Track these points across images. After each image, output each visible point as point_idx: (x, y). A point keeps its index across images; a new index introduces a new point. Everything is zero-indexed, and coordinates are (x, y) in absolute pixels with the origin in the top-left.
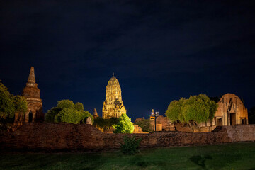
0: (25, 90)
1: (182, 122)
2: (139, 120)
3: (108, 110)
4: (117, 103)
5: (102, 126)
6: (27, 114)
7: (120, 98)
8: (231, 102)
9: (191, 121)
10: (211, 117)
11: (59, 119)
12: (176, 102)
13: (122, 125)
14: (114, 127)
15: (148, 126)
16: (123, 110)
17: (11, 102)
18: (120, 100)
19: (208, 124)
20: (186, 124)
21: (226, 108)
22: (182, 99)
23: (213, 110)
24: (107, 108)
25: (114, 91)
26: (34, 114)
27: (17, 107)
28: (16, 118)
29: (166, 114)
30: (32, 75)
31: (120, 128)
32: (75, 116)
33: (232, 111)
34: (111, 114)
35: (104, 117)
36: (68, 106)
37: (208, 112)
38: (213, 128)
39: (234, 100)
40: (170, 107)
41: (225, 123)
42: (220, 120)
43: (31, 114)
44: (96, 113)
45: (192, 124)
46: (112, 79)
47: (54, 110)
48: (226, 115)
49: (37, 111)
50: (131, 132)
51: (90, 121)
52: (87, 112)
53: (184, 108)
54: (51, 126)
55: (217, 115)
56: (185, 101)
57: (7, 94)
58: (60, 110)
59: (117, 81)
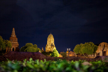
0: (11, 38)
2: (61, 53)
3: (48, 48)
4: (52, 45)
5: (45, 55)
6: (12, 49)
7: (54, 43)
8: (104, 46)
9: (85, 54)
10: (94, 52)
11: (26, 51)
12: (78, 45)
13: (54, 54)
15: (66, 55)
16: (55, 48)
17: (4, 43)
18: (54, 44)
19: (93, 56)
20: (82, 55)
21: (102, 49)
22: (81, 44)
23: (95, 49)
25: (51, 40)
26: (15, 49)
27: (6, 45)
28: (7, 51)
29: (74, 50)
30: (14, 31)
32: (33, 50)
33: (105, 50)
34: (49, 50)
35: (46, 51)
36: (30, 46)
37: (93, 50)
38: (95, 57)
39: (106, 45)
40: (76, 47)
41: (101, 55)
42: (99, 54)
43: (13, 49)
44: (43, 49)
45: (85, 55)
46: (50, 35)
47: (24, 47)
48: (101, 52)
50: (58, 57)
51: (40, 52)
52: (39, 49)
53: (82, 48)
55: (97, 52)
56: (83, 45)
57: (2, 39)
58: (27, 47)
59: (52, 36)
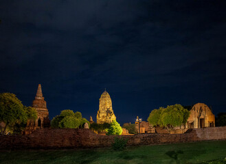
0: (35, 102)
1: (161, 126)
2: (126, 125)
4: (108, 112)
5: (96, 130)
6: (37, 120)
7: (111, 108)
8: (201, 110)
9: (168, 125)
10: (184, 121)
11: (62, 124)
12: (156, 110)
13: (113, 129)
14: (107, 130)
15: (134, 129)
16: (113, 118)
17: (24, 112)
18: (111, 109)
19: (182, 127)
20: (164, 128)
21: (197, 114)
22: (161, 108)
23: (186, 116)
24: (101, 116)
25: (106, 103)
26: (42, 120)
27: (29, 116)
28: (28, 124)
29: (148, 120)
30: (40, 90)
31: (111, 132)
32: (75, 122)
33: (202, 117)
34: (103, 120)
35: (98, 122)
36: (69, 115)
37: (182, 118)
38: (186, 130)
39: (203, 108)
40: (152, 115)
41: (196, 126)
42: (192, 124)
43: (39, 121)
44: (91, 120)
45: (169, 127)
46: (104, 93)
47: (59, 117)
48: (197, 120)
49: (44, 118)
50: (120, 134)
51: (87, 126)
52: (85, 119)
53: (162, 115)
54: (58, 130)
55: (190, 120)
56: (164, 110)
57: (21, 106)
58: (62, 117)
59: (108, 95)
